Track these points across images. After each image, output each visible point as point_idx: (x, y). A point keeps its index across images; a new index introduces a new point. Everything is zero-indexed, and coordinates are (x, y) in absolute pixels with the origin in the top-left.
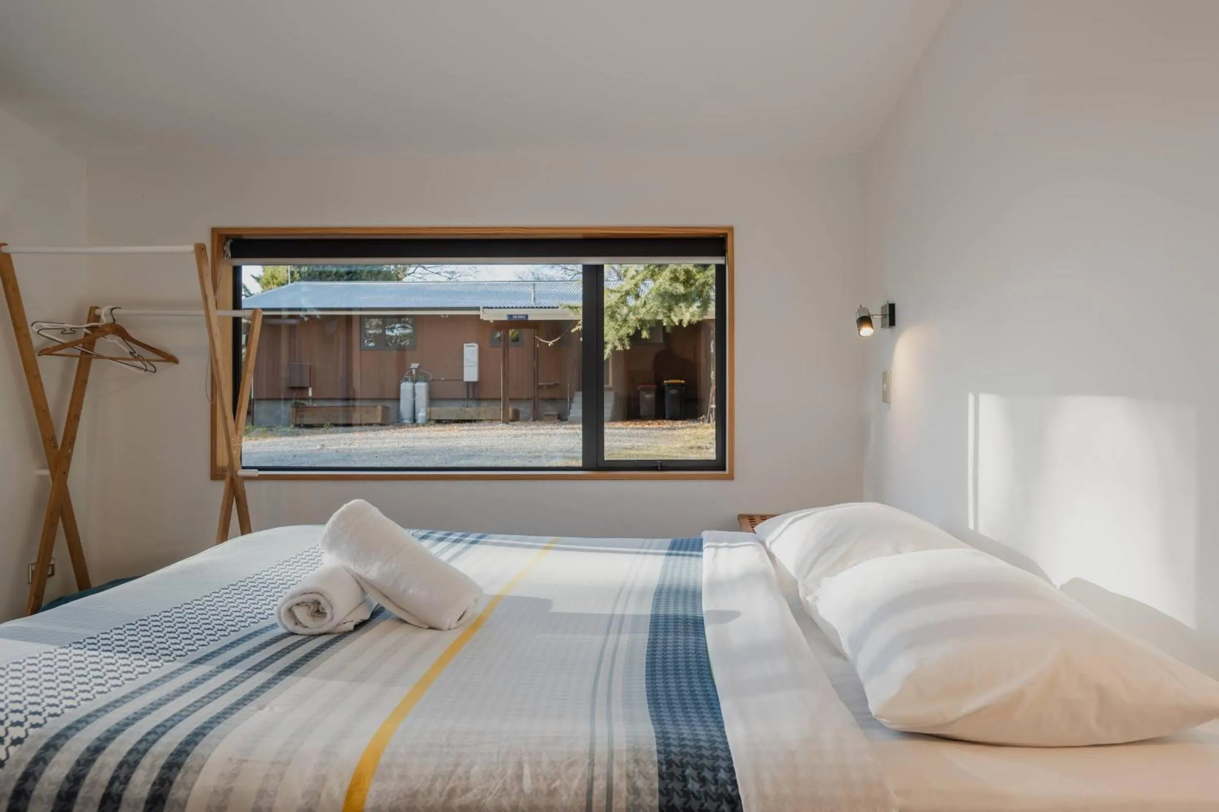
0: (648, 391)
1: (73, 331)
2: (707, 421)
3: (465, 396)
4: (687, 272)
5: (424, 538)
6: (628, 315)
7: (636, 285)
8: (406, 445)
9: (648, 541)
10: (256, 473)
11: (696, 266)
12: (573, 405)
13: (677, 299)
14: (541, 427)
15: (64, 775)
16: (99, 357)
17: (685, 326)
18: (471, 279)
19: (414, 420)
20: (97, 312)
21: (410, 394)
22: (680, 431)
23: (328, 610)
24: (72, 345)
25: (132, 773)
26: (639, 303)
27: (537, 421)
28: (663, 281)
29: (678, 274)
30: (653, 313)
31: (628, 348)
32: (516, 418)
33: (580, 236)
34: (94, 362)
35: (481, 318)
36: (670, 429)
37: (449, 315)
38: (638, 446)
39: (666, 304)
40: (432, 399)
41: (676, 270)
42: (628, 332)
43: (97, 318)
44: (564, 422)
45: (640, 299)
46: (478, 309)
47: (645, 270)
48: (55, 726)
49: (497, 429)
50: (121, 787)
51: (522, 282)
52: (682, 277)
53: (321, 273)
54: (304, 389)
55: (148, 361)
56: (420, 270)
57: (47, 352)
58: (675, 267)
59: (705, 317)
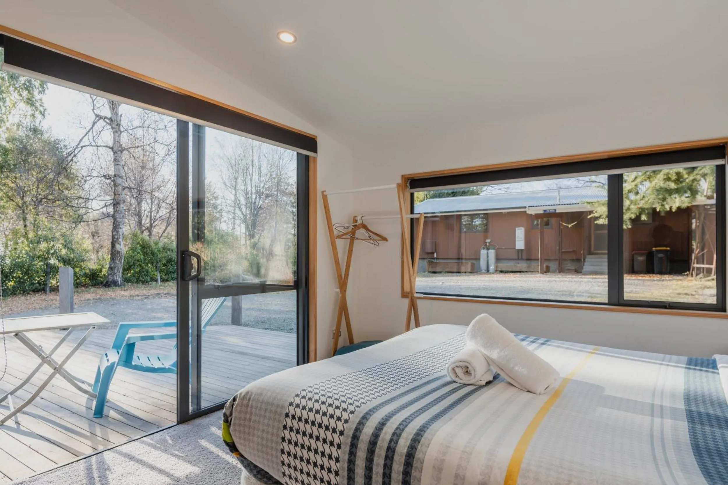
0: (641, 255)
1: (348, 227)
2: (690, 275)
3: (517, 258)
4: (678, 174)
5: (523, 340)
6: (629, 206)
7: (636, 185)
8: (485, 284)
9: (668, 356)
10: (422, 296)
11: (685, 169)
12: (585, 264)
13: (670, 192)
14: (564, 276)
15: (371, 433)
16: (357, 239)
17: (674, 210)
18: (519, 191)
19: (488, 271)
20: (356, 218)
21: (486, 257)
22: (669, 282)
23: (472, 372)
24: (347, 234)
25: (399, 439)
26: (638, 197)
27: (561, 273)
28: (659, 181)
29: (670, 176)
30: (650, 203)
31: (630, 227)
32: (547, 270)
33: (606, 157)
34: (355, 241)
35: (527, 212)
36: (660, 280)
37: (508, 212)
38: (636, 291)
39: (661, 196)
40: (498, 259)
41: (668, 174)
42: (630, 217)
43: (356, 221)
44: (579, 274)
45: (639, 195)
46: (525, 207)
47: (643, 175)
48: (365, 409)
49: (537, 277)
50: (395, 445)
51: (550, 190)
52: (674, 177)
53: (440, 194)
54: (433, 253)
55: (376, 240)
56: (490, 188)
57: (339, 237)
58: (667, 171)
59: (694, 204)
